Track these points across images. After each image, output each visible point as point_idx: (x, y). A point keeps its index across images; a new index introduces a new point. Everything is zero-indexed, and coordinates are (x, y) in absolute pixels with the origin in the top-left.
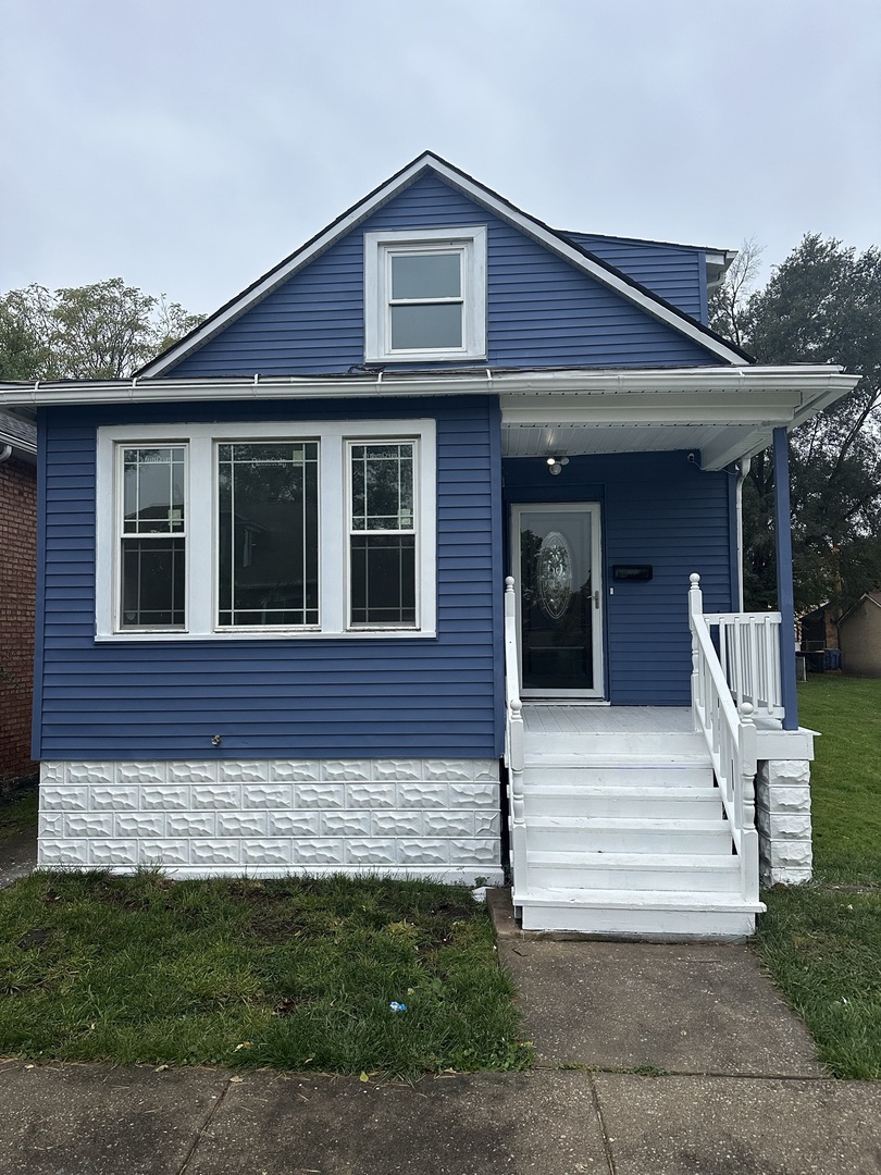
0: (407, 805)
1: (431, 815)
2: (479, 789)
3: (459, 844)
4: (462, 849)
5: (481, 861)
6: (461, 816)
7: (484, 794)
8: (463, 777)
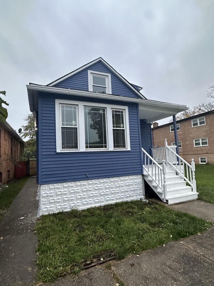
0: (127, 186)
1: (131, 187)
2: (139, 181)
3: (136, 192)
4: (137, 193)
5: (140, 195)
6: (136, 187)
7: (140, 182)
8: (136, 179)
